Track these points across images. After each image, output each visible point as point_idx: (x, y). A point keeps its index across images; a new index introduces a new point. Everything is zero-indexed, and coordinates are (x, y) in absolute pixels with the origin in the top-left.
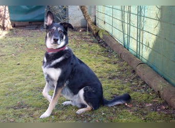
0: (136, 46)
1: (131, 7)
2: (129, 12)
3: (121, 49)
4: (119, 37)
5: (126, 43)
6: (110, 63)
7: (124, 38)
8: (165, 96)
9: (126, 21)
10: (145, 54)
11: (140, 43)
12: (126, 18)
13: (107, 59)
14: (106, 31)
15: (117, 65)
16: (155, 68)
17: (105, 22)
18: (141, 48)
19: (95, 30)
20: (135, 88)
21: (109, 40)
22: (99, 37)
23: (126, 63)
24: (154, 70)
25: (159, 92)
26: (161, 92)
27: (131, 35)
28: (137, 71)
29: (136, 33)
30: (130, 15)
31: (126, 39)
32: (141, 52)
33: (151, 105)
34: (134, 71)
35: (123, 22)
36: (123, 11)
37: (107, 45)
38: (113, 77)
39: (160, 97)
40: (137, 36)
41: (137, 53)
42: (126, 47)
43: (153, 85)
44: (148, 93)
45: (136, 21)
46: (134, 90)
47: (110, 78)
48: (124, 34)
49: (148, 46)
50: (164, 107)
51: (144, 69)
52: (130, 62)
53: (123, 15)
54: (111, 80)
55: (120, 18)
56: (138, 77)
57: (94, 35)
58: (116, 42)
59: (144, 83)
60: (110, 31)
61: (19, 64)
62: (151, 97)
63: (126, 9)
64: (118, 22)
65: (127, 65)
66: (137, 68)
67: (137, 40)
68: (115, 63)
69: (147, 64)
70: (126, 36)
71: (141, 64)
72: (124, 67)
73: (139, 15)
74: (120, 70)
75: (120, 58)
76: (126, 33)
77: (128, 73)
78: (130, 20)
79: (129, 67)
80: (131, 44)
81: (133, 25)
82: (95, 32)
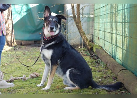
0: (121, 54)
1: (118, 17)
2: (116, 22)
3: (108, 59)
4: (108, 48)
5: (114, 52)
6: (94, 71)
7: (112, 49)
12: (114, 28)
13: (93, 68)
14: (100, 46)
15: (101, 73)
17: (99, 38)
21: (100, 52)
22: (93, 51)
23: (110, 71)
24: (136, 76)
28: (118, 77)
29: (122, 41)
30: (117, 25)
31: (114, 49)
35: (112, 33)
36: (111, 23)
40: (123, 44)
41: (122, 61)
42: (114, 57)
45: (122, 29)
48: (112, 45)
51: (125, 74)
52: (114, 69)
53: (112, 27)
55: (109, 31)
58: (105, 53)
63: (114, 21)
64: (108, 35)
65: (111, 73)
66: (119, 74)
67: (122, 48)
68: (99, 72)
69: (130, 70)
70: (114, 46)
71: (122, 70)
72: (108, 74)
73: (123, 23)
74: (102, 77)
75: (106, 67)
76: (114, 43)
77: (109, 80)
78: (117, 29)
79: (112, 75)
80: (117, 53)
81: (119, 34)
82: (89, 47)
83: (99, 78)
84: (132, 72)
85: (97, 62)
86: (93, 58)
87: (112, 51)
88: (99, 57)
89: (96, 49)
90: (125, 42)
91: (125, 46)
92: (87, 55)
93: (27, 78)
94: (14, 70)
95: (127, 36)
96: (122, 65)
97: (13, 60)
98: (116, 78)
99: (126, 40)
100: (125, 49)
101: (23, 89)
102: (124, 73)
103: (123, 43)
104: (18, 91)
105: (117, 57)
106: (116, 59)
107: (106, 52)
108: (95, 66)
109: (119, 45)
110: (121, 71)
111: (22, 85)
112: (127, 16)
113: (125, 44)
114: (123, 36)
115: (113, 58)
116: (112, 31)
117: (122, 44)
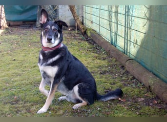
1: (119, 8)
2: (117, 12)
3: (109, 46)
4: (106, 35)
5: (113, 39)
6: (99, 59)
7: (111, 36)
8: (156, 91)
9: (113, 21)
10: (133, 50)
11: (127, 40)
12: (113, 17)
13: (96, 55)
14: (93, 30)
15: (106, 61)
16: (143, 64)
17: (92, 22)
18: (129, 45)
19: (83, 29)
20: (126, 83)
21: (96, 38)
22: (87, 35)
23: (115, 59)
24: (143, 66)
25: (149, 87)
26: (152, 87)
27: (119, 33)
28: (126, 67)
30: (117, 15)
32: (129, 49)
33: (143, 99)
34: (123, 67)
35: (110, 21)
36: (110, 12)
37: (95, 43)
38: (104, 73)
39: (151, 92)
40: (125, 34)
41: (124, 50)
42: (113, 44)
43: (143, 80)
44: (139, 88)
45: (124, 20)
46: (125, 85)
47: (101, 73)
48: (111, 32)
49: (136, 44)
50: (156, 102)
51: (134, 65)
52: (119, 58)
53: (110, 15)
54: (102, 75)
55: (107, 18)
56: (127, 72)
57: (82, 33)
58: (103, 40)
59: (134, 78)
60: (97, 30)
61: (15, 60)
62: (142, 92)
63: (113, 10)
64: (105, 22)
65: (116, 61)
67: (125, 38)
68: (104, 59)
70: (113, 34)
71: (129, 60)
72: (113, 63)
73: (126, 15)
76: (114, 31)
77: (117, 69)
78: (117, 19)
79: (118, 63)
80: (118, 41)
81: (120, 24)
82: (83, 31)
84: (137, 62)
85: (96, 48)
86: (90, 43)
90: (129, 33)
92: (82, 40)
102: (132, 64)
105: (117, 45)
106: (117, 47)
114: (127, 27)
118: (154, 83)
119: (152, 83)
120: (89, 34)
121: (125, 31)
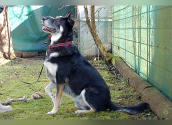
0: (146, 68)
1: (142, 21)
2: (140, 28)
3: (131, 73)
4: (130, 60)
5: (137, 65)
7: (135, 61)
9: (137, 41)
12: (137, 35)
14: (120, 58)
16: (165, 91)
17: (119, 47)
20: (136, 117)
22: (112, 65)
23: (133, 89)
24: (164, 94)
28: (143, 97)
29: (146, 51)
31: (137, 61)
36: (134, 29)
41: (147, 77)
45: (146, 37)
48: (135, 56)
51: (151, 93)
52: (137, 87)
53: (134, 33)
55: (131, 39)
58: (126, 67)
64: (130, 44)
65: (134, 91)
66: (143, 92)
67: (147, 60)
68: (120, 90)
69: (157, 88)
70: (137, 57)
71: (147, 87)
72: (130, 93)
73: (148, 29)
74: (123, 97)
75: (128, 84)
76: (137, 54)
77: (132, 100)
78: (140, 37)
79: (135, 93)
80: (141, 66)
81: (143, 42)
82: (107, 59)
83: (119, 98)
84: (159, 90)
85: (117, 78)
86: (112, 73)
87: (135, 64)
88: (120, 71)
89: (116, 61)
90: (151, 52)
91: (151, 58)
92: (104, 69)
93: (28, 99)
94: (11, 90)
95: (153, 45)
96: (148, 81)
97: (11, 77)
98: (140, 98)
99: (152, 50)
100: (151, 61)
101: (23, 114)
102: (150, 91)
103: (148, 54)
104: (16, 117)
105: (141, 71)
106: (141, 74)
107: (127, 65)
108: (114, 83)
109: (143, 57)
110: (146, 89)
111: (21, 109)
112: (152, 20)
113: (151, 56)
114: (149, 45)
115: (136, 72)
116: (135, 38)
117: (146, 55)
118: (168, 114)
119: (167, 114)
120: (114, 63)
121: (147, 50)
